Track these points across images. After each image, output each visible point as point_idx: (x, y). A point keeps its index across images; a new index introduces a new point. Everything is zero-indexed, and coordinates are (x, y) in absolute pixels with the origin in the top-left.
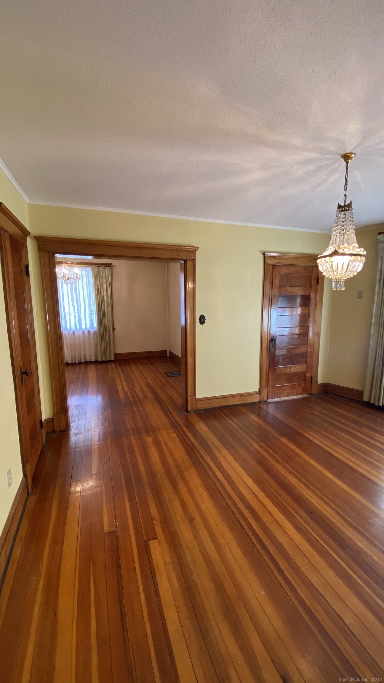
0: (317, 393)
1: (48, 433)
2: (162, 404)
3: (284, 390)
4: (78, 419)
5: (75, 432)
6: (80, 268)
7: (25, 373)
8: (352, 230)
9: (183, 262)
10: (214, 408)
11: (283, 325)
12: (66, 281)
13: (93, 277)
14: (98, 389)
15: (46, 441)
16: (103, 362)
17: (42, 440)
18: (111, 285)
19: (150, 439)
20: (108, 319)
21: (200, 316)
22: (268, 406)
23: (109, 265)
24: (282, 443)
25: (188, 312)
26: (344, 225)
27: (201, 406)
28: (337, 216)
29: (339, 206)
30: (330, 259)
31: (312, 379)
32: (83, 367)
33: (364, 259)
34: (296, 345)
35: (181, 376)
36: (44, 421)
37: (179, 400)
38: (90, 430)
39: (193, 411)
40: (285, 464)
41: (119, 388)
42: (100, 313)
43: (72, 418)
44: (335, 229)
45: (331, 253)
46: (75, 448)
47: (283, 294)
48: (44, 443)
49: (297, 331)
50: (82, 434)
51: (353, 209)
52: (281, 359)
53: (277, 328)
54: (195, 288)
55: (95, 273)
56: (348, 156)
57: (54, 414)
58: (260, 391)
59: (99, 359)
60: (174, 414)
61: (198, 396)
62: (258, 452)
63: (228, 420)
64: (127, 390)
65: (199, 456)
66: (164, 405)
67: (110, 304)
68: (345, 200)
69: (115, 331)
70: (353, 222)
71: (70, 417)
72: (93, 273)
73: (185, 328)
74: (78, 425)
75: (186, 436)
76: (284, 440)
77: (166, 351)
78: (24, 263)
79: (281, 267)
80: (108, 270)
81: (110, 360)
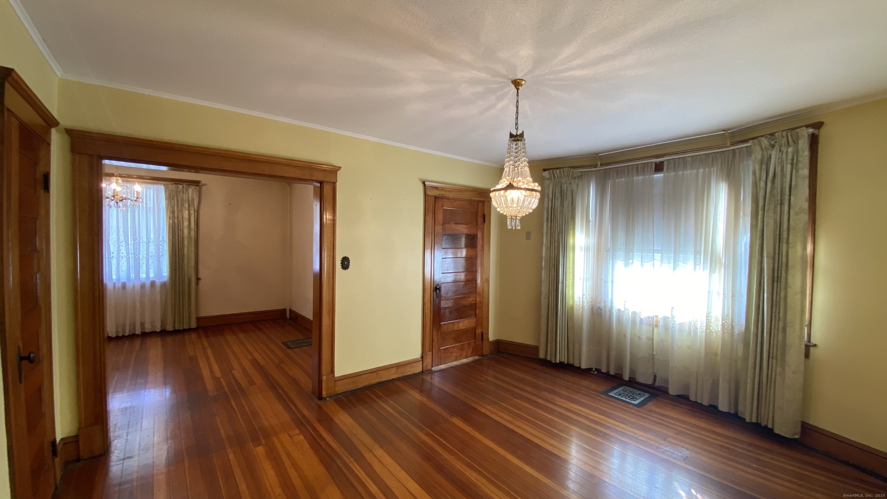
0: (489, 354)
1: (66, 464)
2: (280, 391)
3: (452, 353)
4: (128, 432)
5: (122, 456)
6: (144, 186)
7: (28, 358)
8: (526, 163)
9: (319, 185)
10: (361, 388)
11: (448, 270)
12: (117, 203)
13: (166, 199)
14: (165, 377)
15: (62, 479)
16: (175, 332)
17: (55, 478)
18: (198, 212)
19: (260, 450)
20: (188, 263)
21: (342, 257)
22: (433, 377)
23: (196, 183)
24: (454, 425)
25: (325, 253)
26: (517, 156)
27: (341, 388)
28: (509, 146)
29: (511, 136)
30: (504, 193)
31: (483, 336)
32: (137, 343)
33: (538, 195)
34: (464, 294)
35: (312, 345)
36: (60, 441)
37: (307, 383)
38: (151, 450)
39: (330, 397)
40: (460, 454)
41: (206, 373)
42: (175, 253)
43: (115, 432)
44: (508, 159)
45: (505, 186)
46: (120, 484)
47: (447, 233)
48: (58, 482)
49: (462, 277)
50: (137, 458)
51: (525, 139)
52: (447, 312)
53: (442, 273)
54: (336, 220)
55: (170, 194)
56: (518, 83)
57: (79, 429)
58: (422, 357)
59: (169, 328)
60: (300, 405)
61: (338, 373)
62: (424, 443)
63: (383, 404)
64: (218, 374)
65: (341, 465)
66: (282, 392)
67: (193, 240)
68: (517, 129)
69: (201, 282)
70: (526, 153)
71: (112, 429)
72: (168, 194)
73: (319, 277)
74: (128, 443)
75: (320, 436)
76: (456, 421)
77: (285, 310)
78: (41, 169)
79: (444, 200)
80: (193, 191)
81: (188, 328)
